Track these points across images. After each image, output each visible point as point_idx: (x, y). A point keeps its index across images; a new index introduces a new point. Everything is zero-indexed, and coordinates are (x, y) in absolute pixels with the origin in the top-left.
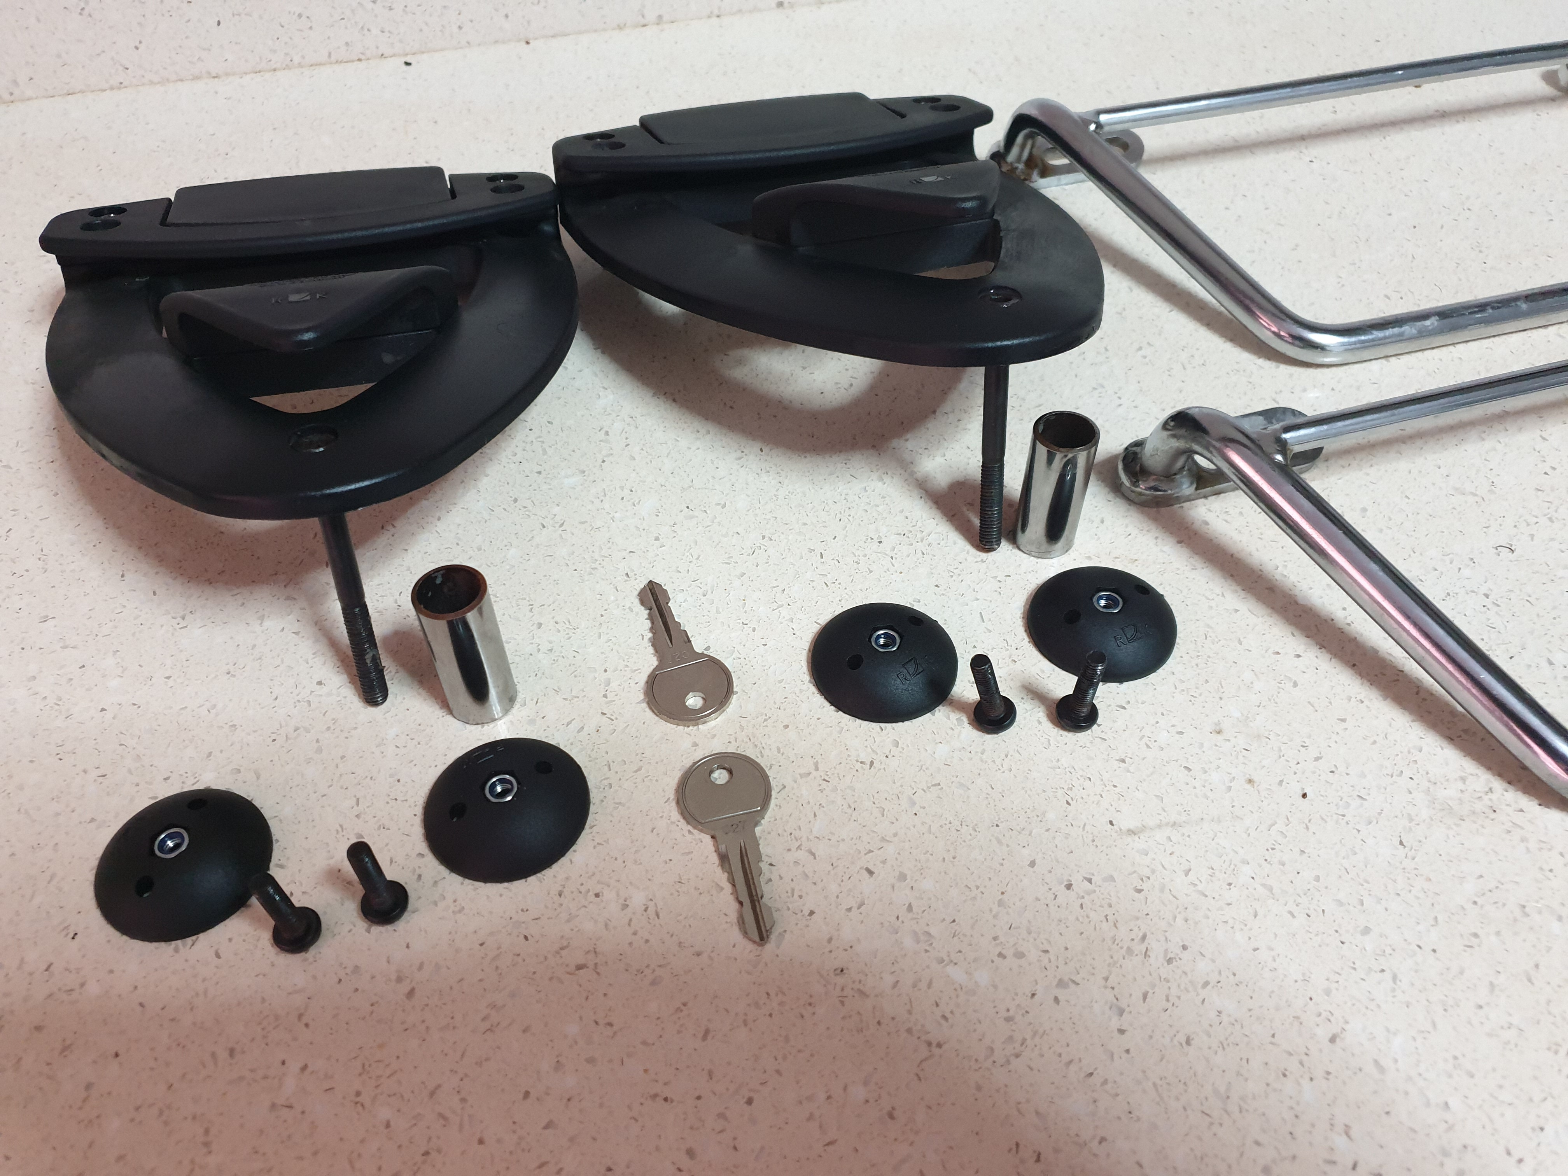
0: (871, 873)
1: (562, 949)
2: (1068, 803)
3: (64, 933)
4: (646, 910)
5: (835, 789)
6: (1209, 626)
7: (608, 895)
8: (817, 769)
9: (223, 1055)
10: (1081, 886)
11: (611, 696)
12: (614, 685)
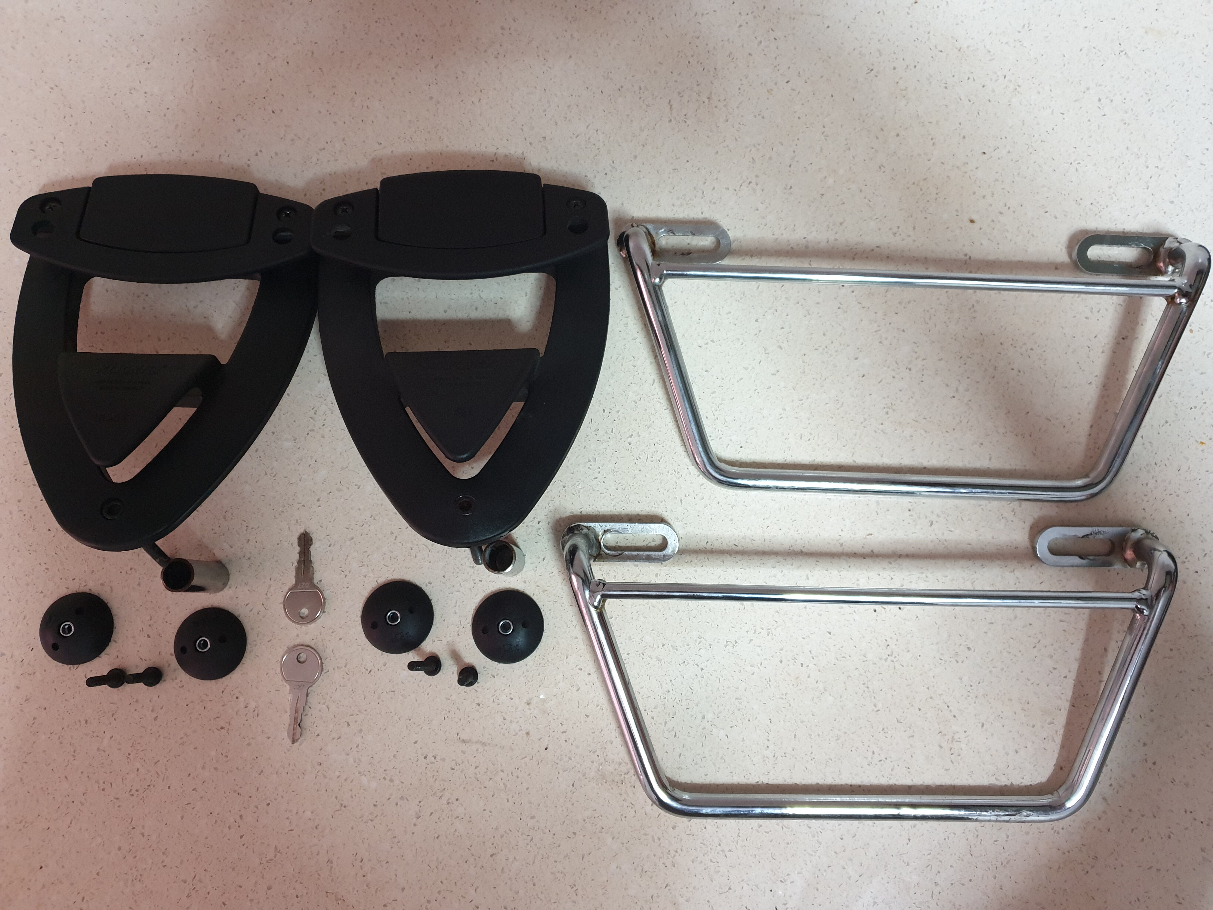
0: (349, 725)
1: (218, 717)
2: (445, 719)
3: (29, 646)
4: (254, 711)
5: (349, 680)
6: (558, 643)
7: (241, 699)
8: (345, 667)
9: (83, 722)
10: (430, 758)
11: (269, 595)
12: (272, 588)
